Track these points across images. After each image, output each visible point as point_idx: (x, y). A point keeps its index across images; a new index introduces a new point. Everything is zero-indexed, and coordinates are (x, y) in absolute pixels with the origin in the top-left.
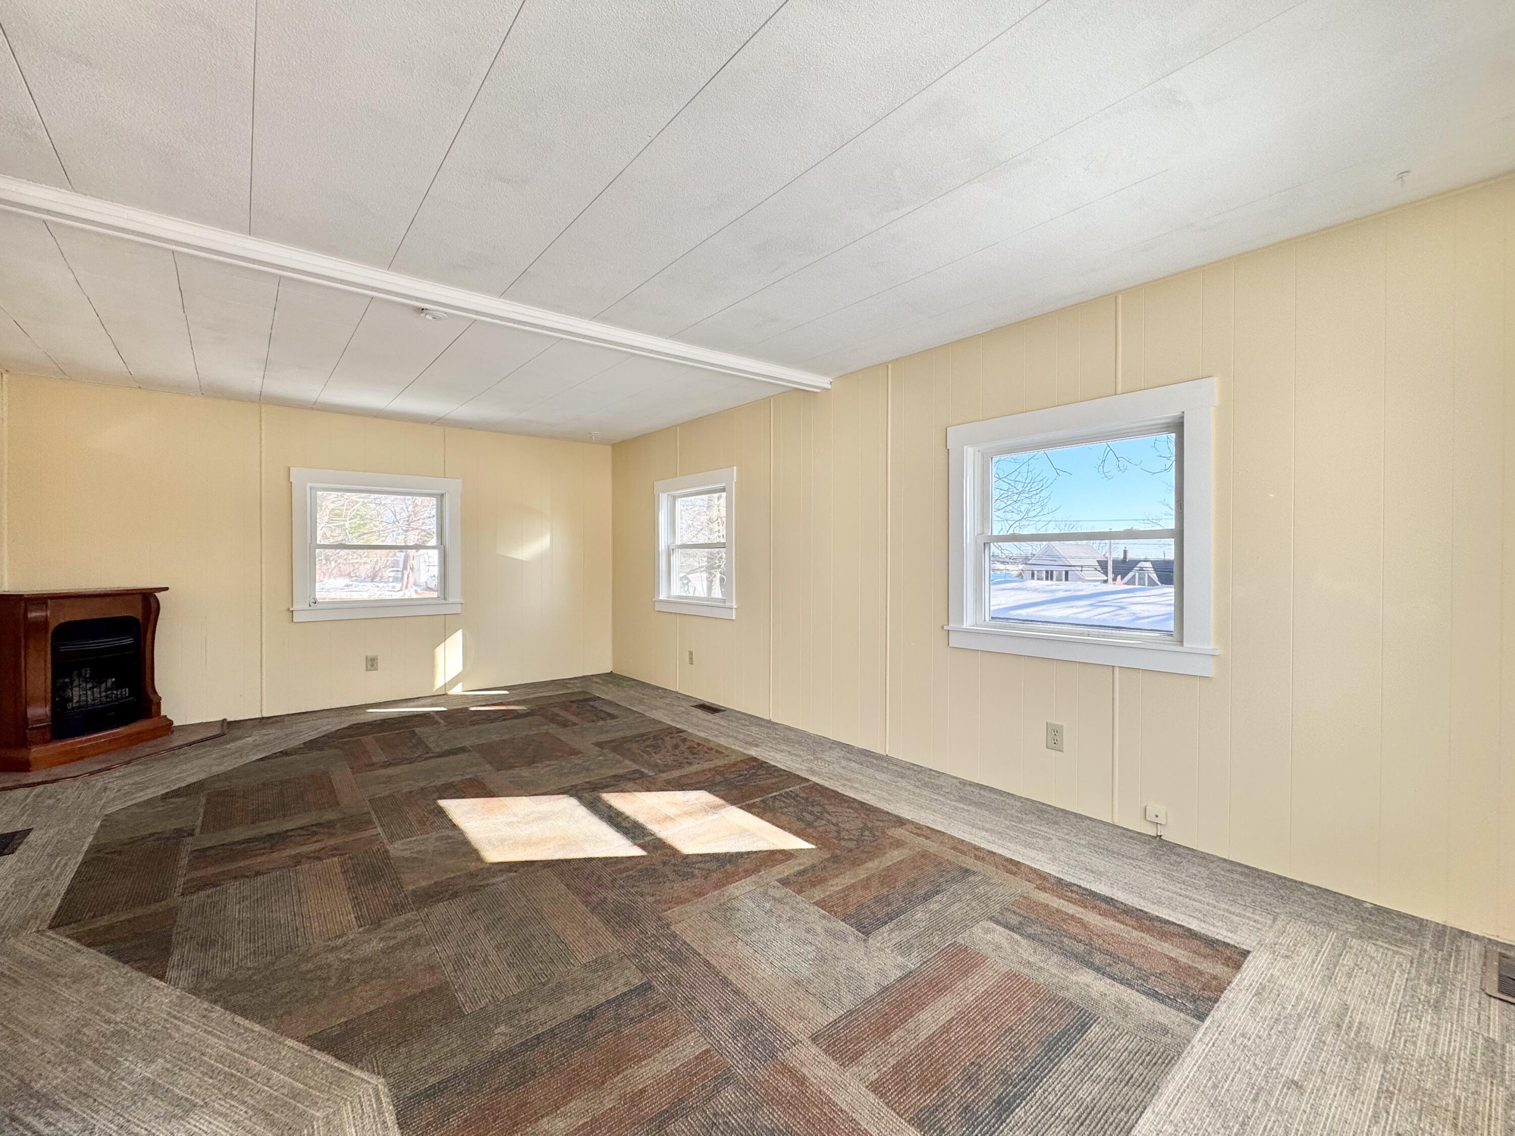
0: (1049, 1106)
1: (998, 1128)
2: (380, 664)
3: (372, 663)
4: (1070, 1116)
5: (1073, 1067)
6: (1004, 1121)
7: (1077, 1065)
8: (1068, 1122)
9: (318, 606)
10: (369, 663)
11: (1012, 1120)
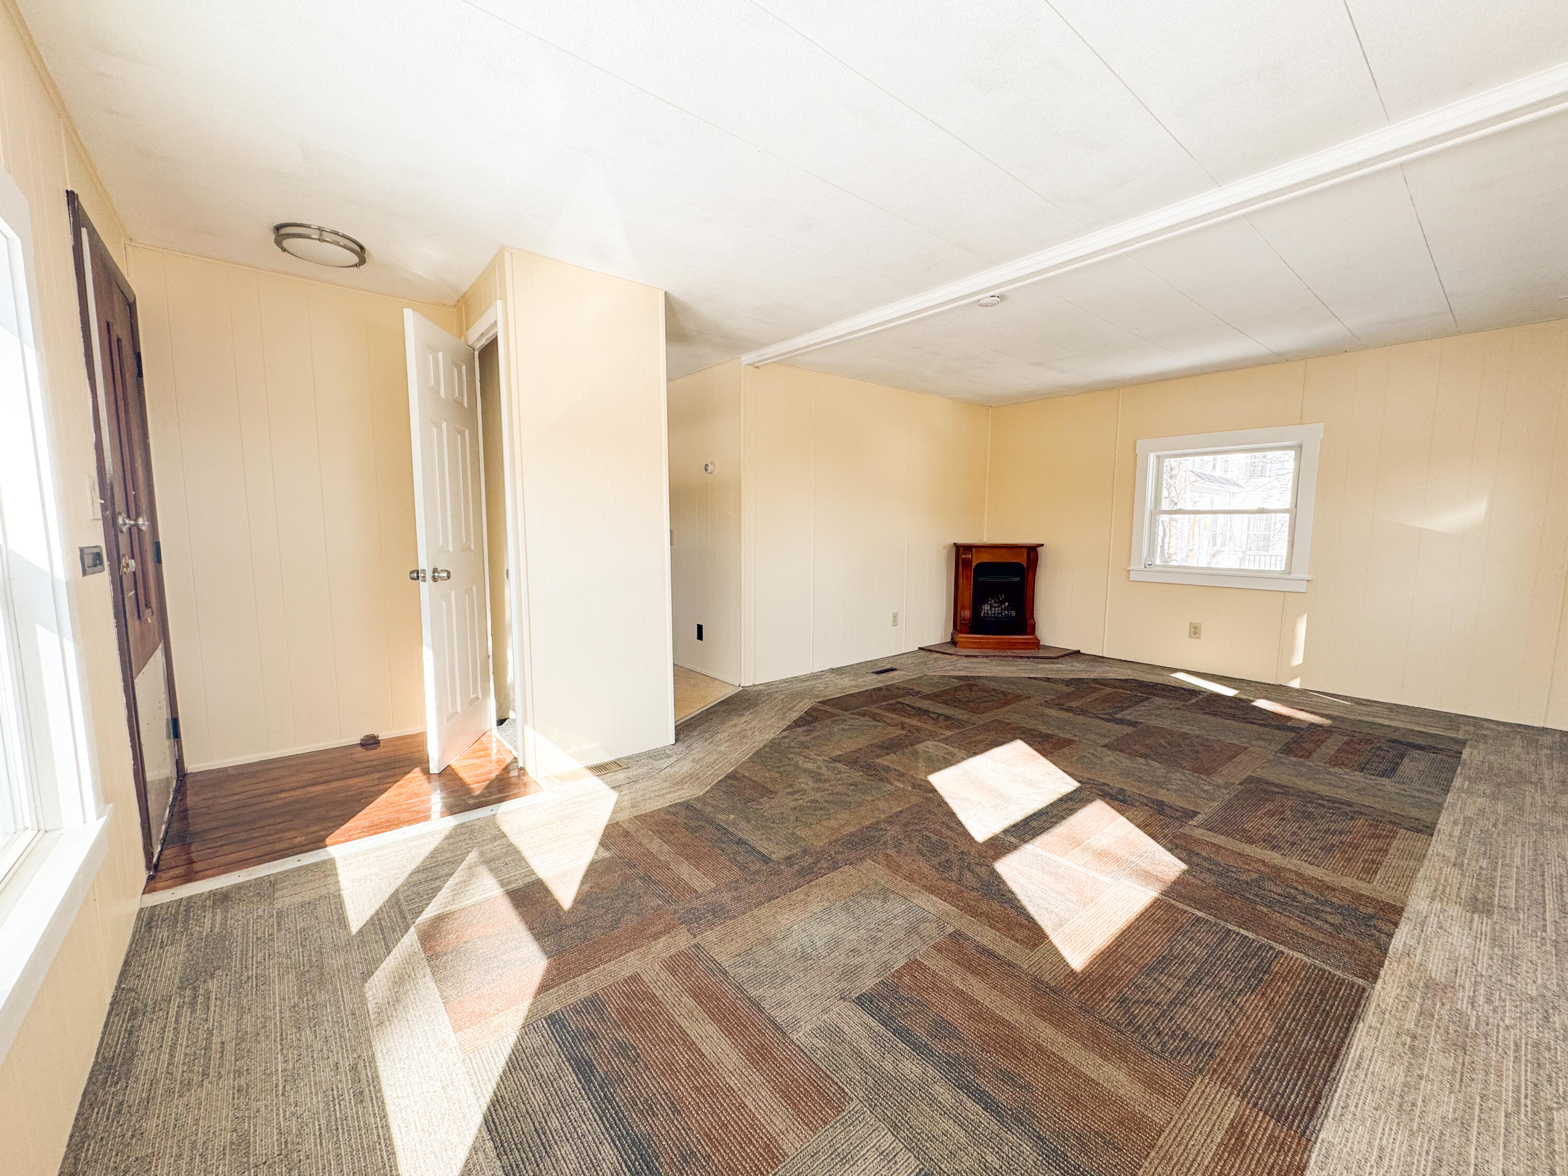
0: (567, 1108)
1: (564, 1054)
2: (1203, 633)
3: (1195, 631)
4: (549, 1123)
5: (604, 1159)
6: (568, 1061)
7: (604, 1165)
8: (544, 1118)
9: (1152, 568)
10: (1193, 630)
11: (568, 1069)
